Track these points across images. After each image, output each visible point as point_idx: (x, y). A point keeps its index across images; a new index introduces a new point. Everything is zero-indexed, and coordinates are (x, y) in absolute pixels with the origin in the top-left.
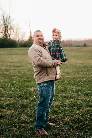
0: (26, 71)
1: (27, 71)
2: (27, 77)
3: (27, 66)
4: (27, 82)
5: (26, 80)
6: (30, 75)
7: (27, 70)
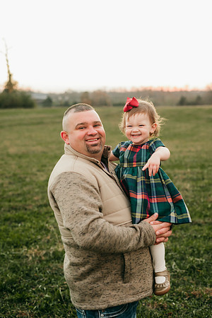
0: (7, 181)
1: (10, 183)
2: (12, 204)
3: (6, 163)
4: (14, 224)
5: (9, 215)
6: (19, 195)
7: (10, 177)
